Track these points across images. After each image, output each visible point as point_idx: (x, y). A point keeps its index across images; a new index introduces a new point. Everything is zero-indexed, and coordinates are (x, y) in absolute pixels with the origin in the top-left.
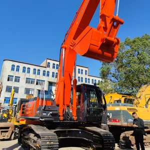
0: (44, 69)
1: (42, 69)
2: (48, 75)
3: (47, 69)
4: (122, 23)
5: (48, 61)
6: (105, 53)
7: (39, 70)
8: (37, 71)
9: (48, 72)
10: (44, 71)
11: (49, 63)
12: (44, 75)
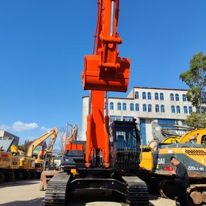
0: (131, 101)
1: (128, 103)
2: (137, 109)
3: (135, 102)
4: (120, 43)
5: (136, 90)
6: (110, 82)
7: (125, 104)
8: (122, 105)
9: (137, 105)
10: (132, 104)
11: (137, 93)
12: (132, 109)
